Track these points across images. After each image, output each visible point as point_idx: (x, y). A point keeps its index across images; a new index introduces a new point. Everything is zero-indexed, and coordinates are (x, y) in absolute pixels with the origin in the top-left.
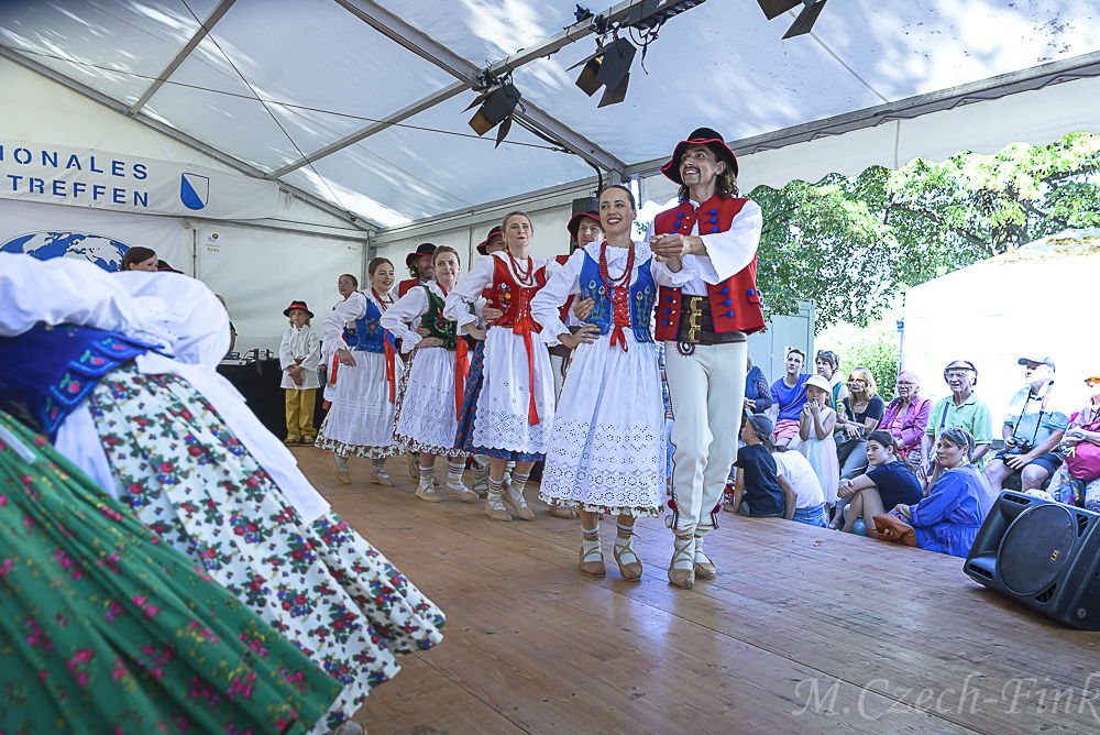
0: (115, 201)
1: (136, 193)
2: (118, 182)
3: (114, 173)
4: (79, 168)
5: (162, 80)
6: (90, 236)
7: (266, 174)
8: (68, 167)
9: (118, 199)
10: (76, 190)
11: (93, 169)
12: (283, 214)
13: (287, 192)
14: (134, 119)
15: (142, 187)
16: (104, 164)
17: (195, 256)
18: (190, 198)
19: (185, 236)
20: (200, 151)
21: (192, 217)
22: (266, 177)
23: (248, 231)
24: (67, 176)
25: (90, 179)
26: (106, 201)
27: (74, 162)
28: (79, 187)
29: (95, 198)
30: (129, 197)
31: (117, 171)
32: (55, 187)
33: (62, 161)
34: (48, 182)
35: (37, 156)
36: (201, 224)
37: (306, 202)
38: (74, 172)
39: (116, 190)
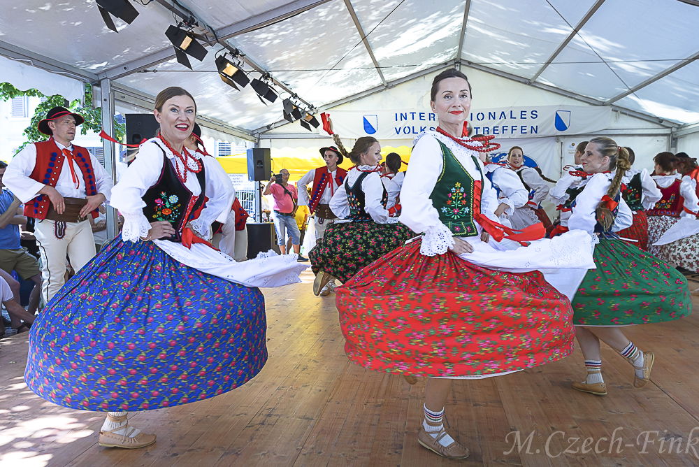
1: (532, 127)
2: (523, 122)
3: (521, 118)
4: (505, 118)
5: (549, 63)
7: (603, 103)
8: (500, 119)
9: (523, 131)
10: (503, 130)
11: (511, 118)
12: (614, 125)
13: (617, 111)
14: (532, 86)
15: (535, 123)
16: (517, 114)
18: (560, 125)
19: (558, 145)
20: (566, 96)
21: (561, 136)
24: (499, 124)
25: (509, 122)
26: (517, 133)
27: (503, 115)
28: (505, 128)
29: (512, 133)
30: (529, 129)
31: (523, 116)
32: (494, 130)
33: (498, 116)
34: (491, 128)
35: (487, 115)
36: (566, 139)
37: (629, 115)
38: (503, 120)
39: (522, 127)
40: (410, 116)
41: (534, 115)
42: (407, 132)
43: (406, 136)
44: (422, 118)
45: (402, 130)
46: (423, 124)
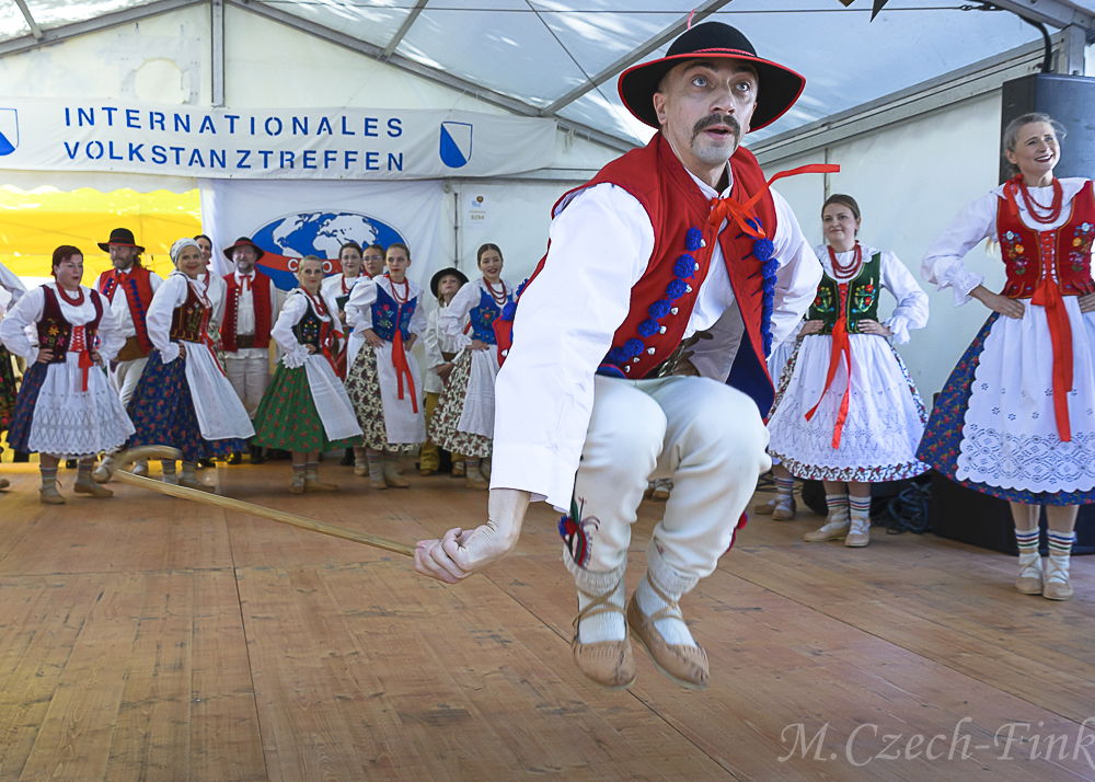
0: (368, 168)
1: (391, 156)
2: (370, 144)
3: (367, 134)
4: (330, 133)
6: (342, 214)
7: (539, 110)
8: (319, 133)
9: (372, 165)
10: (327, 159)
11: (344, 132)
12: (563, 160)
13: (566, 130)
14: (390, 64)
15: (397, 147)
16: (356, 125)
17: (456, 228)
18: (451, 154)
19: (446, 201)
20: (461, 91)
21: (454, 178)
22: (540, 113)
23: (519, 188)
24: (319, 143)
25: (339, 143)
26: (358, 169)
27: (325, 126)
28: (330, 156)
29: (347, 167)
30: (383, 160)
31: (370, 131)
32: (306, 159)
33: (313, 125)
34: (299, 154)
35: (288, 124)
36: (464, 186)
37: (592, 140)
38: (325, 138)
39: (368, 154)
40: (100, 117)
41: (395, 129)
42: (95, 155)
43: (93, 165)
44: (132, 122)
45: (82, 150)
46: (135, 137)
